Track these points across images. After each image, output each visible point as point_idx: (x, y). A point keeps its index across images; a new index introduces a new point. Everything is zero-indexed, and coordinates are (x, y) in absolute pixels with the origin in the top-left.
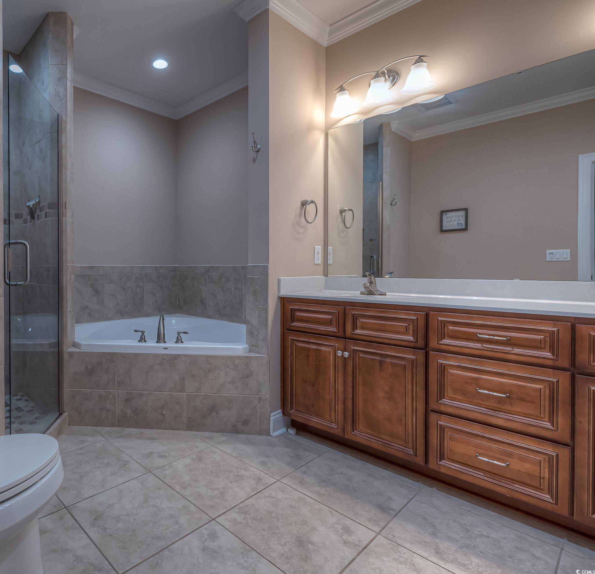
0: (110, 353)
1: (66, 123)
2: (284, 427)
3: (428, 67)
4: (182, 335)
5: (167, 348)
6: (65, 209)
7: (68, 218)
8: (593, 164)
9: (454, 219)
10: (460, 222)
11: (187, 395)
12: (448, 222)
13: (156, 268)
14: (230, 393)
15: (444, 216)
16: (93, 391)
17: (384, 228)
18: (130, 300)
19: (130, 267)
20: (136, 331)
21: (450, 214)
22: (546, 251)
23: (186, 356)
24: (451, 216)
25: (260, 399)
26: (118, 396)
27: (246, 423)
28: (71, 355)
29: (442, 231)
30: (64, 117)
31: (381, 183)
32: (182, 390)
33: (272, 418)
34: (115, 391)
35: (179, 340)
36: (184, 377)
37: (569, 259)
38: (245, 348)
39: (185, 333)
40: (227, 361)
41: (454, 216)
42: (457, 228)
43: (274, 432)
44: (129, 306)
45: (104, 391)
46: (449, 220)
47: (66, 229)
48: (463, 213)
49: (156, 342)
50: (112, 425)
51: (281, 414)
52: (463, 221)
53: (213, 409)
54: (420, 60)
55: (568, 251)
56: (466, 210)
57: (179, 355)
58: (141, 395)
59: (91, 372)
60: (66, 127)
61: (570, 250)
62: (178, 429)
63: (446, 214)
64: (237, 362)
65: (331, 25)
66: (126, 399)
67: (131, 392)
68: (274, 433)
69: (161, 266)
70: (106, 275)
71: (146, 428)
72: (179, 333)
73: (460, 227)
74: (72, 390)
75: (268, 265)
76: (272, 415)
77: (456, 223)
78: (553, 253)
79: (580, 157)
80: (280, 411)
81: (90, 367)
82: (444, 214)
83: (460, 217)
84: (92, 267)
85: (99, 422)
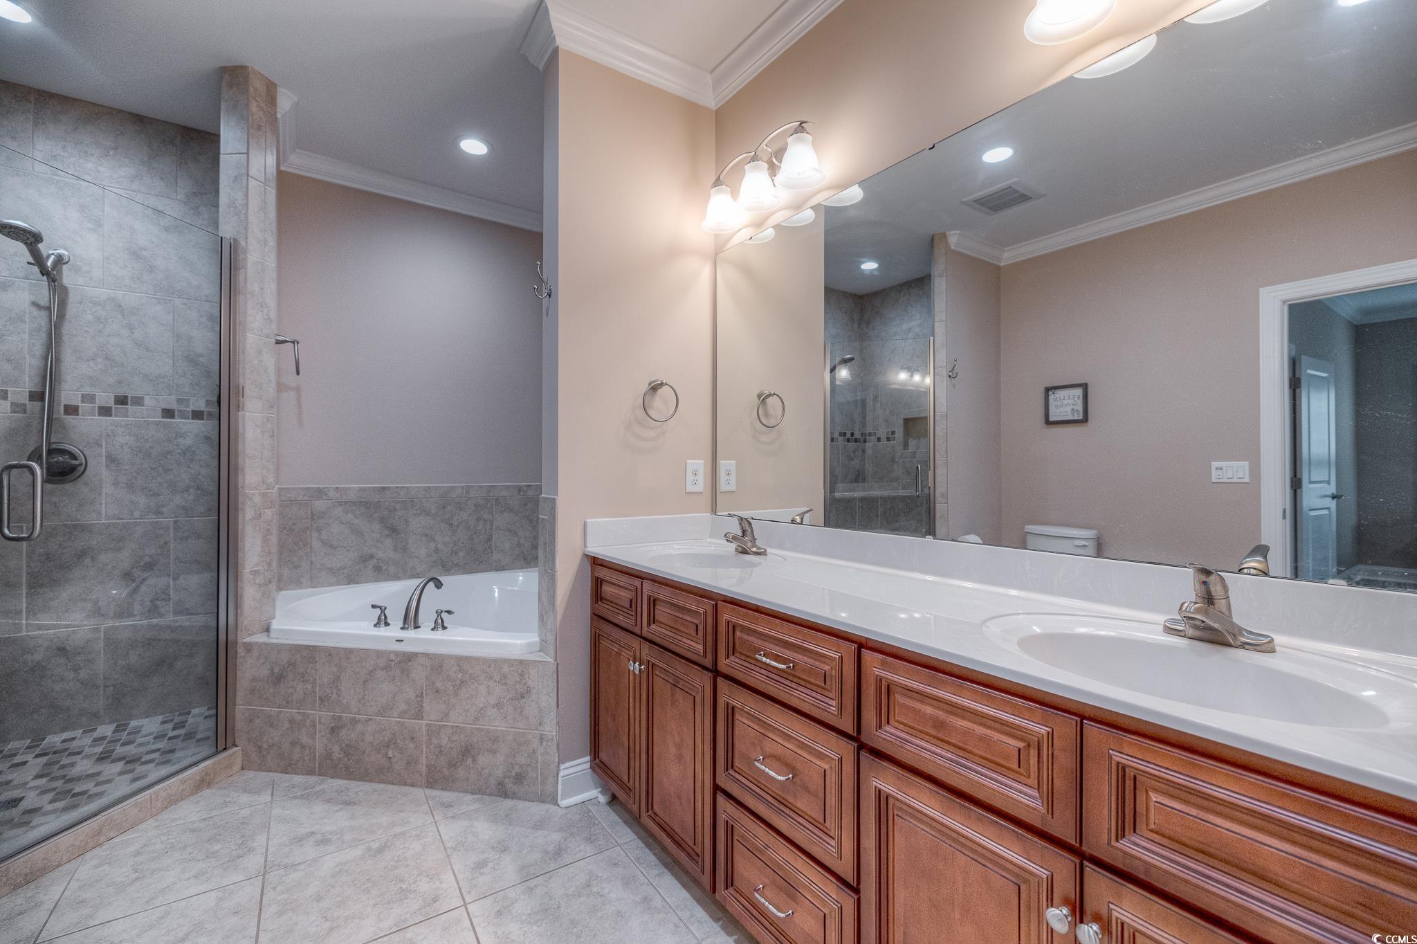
0: (308, 647)
1: (245, 253)
2: (596, 788)
3: (814, 144)
4: (444, 615)
5: (402, 641)
6: (243, 397)
7: (247, 414)
8: (1283, 305)
9: (1065, 402)
10: (1075, 408)
11: (427, 725)
12: (1057, 407)
13: (520, 489)
14: (494, 724)
15: (1051, 397)
16: (280, 712)
17: (937, 418)
18: (463, 543)
19: (463, 487)
20: (373, 606)
21: (1061, 394)
22: (1211, 465)
23: (427, 655)
24: (1062, 398)
25: (541, 738)
26: (320, 722)
27: (519, 778)
28: (249, 647)
29: (1048, 422)
30: (243, 243)
31: (932, 338)
32: (419, 715)
33: (561, 774)
34: (315, 712)
35: (440, 625)
36: (422, 693)
37: (1247, 480)
38: (529, 645)
39: (449, 612)
40: (490, 666)
41: (1066, 398)
42: (1070, 418)
43: (564, 797)
44: (461, 554)
45: (299, 713)
46: (1058, 403)
47: (244, 430)
48: (1078, 392)
49: (401, 628)
50: (310, 772)
51: (588, 765)
52: (1080, 407)
53: (468, 751)
54: (801, 128)
55: (1246, 464)
56: (1085, 387)
57: (415, 654)
58: (354, 722)
59: (278, 679)
60: (245, 259)
61: (1250, 463)
62: (413, 785)
63: (1054, 393)
64: (506, 669)
65: (712, 72)
66: (332, 728)
67: (340, 716)
68: (565, 801)
69: (530, 485)
70: (413, 501)
71: (363, 781)
72: (439, 613)
73: (1076, 418)
74: (248, 709)
75: (556, 497)
76: (562, 767)
77: (1068, 409)
78: (1221, 469)
79: (1261, 290)
80: (588, 758)
81: (276, 670)
82: (1050, 393)
83: (1076, 399)
84: (384, 488)
85: (288, 767)
